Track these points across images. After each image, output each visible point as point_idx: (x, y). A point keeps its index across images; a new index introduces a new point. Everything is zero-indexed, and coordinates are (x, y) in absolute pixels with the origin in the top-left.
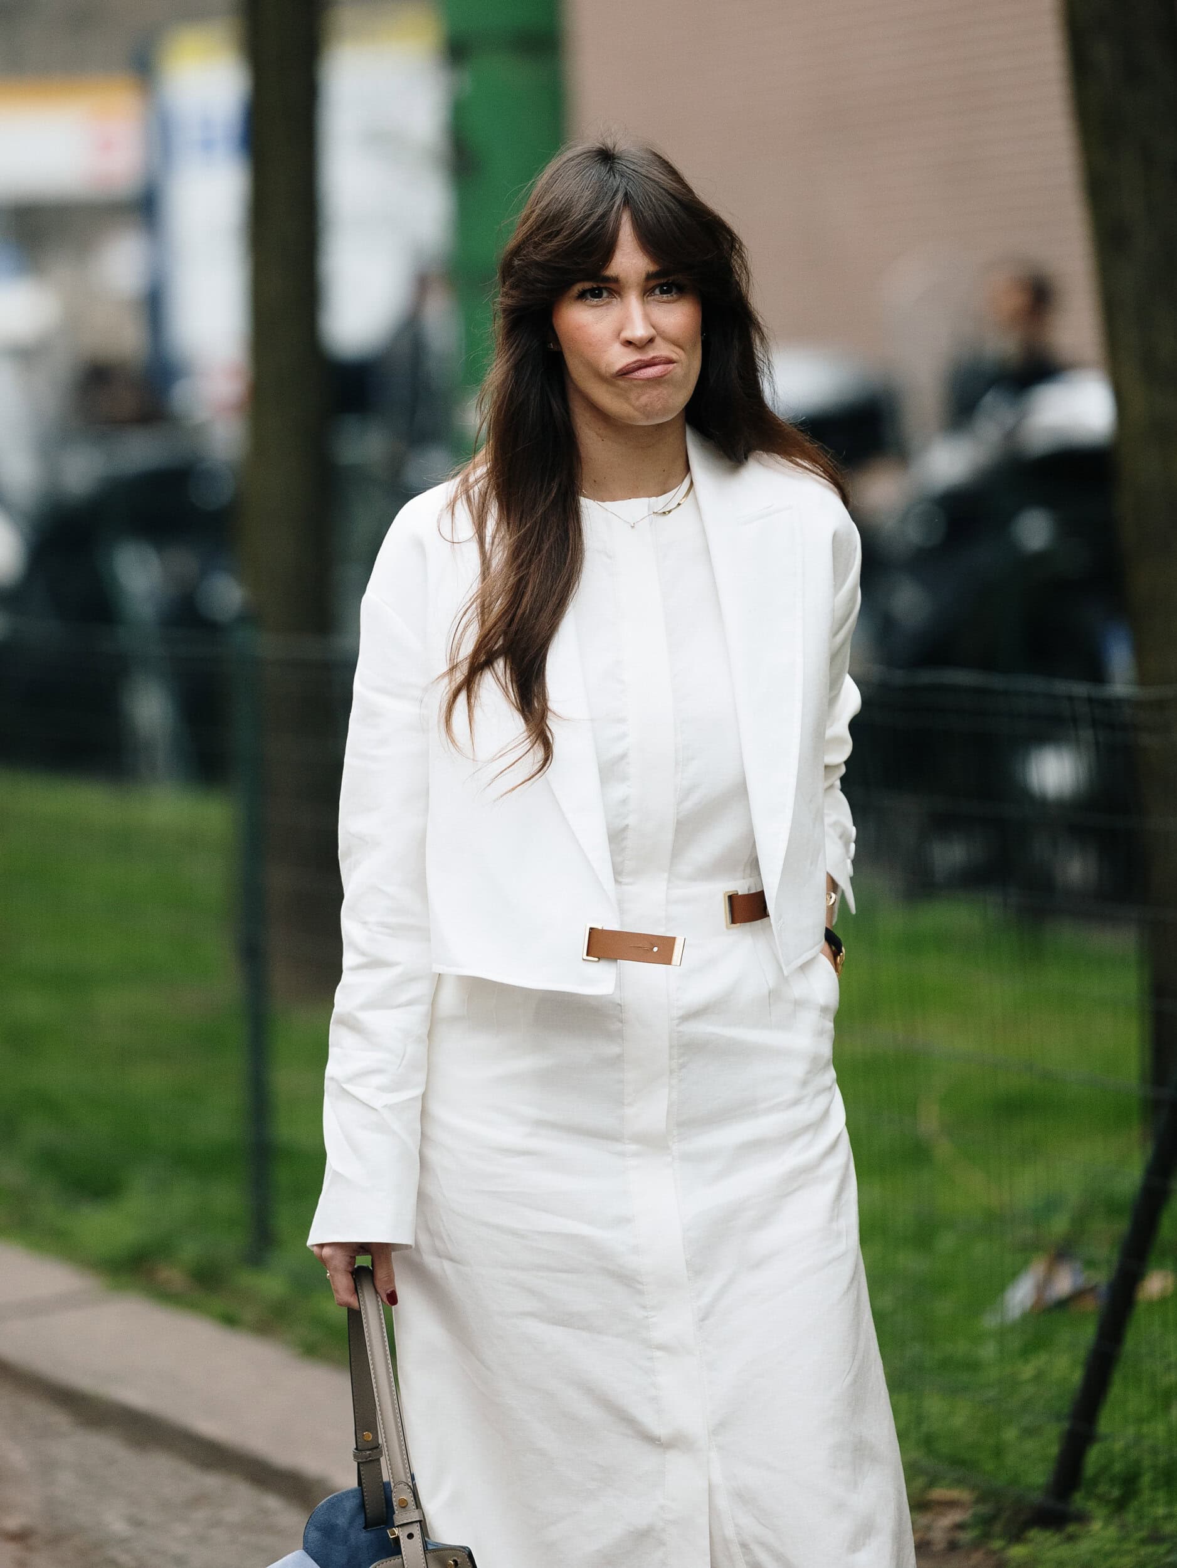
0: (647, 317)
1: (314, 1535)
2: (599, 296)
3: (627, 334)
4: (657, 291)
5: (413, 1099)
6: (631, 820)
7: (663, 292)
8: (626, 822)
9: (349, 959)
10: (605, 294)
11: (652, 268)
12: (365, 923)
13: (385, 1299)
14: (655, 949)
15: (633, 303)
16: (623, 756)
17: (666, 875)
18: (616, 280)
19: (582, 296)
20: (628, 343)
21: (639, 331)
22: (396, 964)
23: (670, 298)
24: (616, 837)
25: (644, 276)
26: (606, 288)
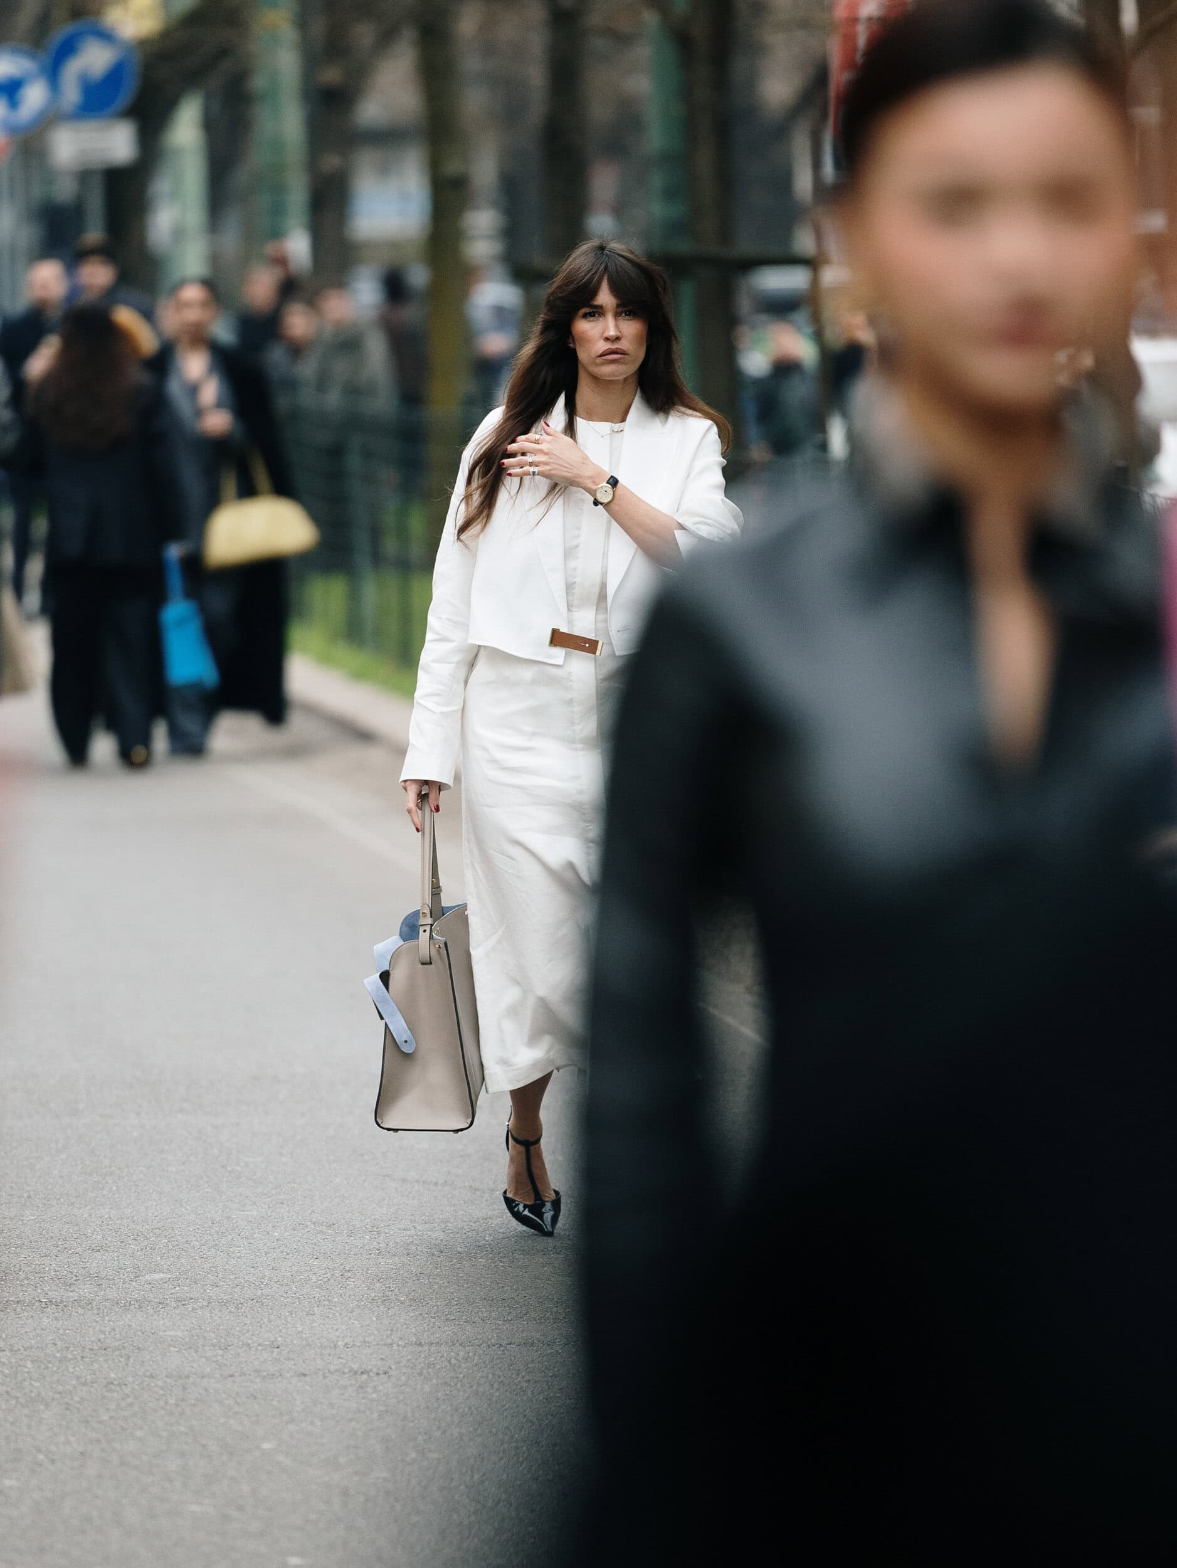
0: (617, 326)
1: (406, 929)
2: (594, 316)
3: (606, 335)
4: (624, 315)
5: (456, 711)
6: (578, 580)
7: (626, 315)
8: (575, 580)
9: (429, 636)
10: (597, 315)
11: (619, 302)
12: (440, 618)
13: (433, 809)
14: (587, 645)
15: (610, 319)
16: (577, 546)
17: (595, 607)
18: (601, 307)
19: (585, 316)
20: (607, 339)
21: (612, 332)
22: (453, 641)
23: (629, 318)
24: (569, 587)
25: (615, 305)
26: (597, 312)
